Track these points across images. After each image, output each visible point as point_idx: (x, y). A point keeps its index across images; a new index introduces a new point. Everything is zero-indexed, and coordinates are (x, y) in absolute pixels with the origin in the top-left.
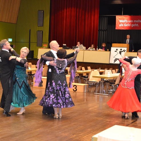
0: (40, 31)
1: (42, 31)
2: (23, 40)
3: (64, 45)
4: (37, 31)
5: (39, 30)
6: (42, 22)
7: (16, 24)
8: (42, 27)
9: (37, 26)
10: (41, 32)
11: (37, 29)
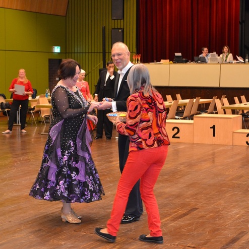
0: (118, 28)
1: (121, 29)
2: (79, 49)
3: (177, 54)
4: (110, 28)
5: (116, 27)
6: (121, 11)
7: (66, 16)
8: (122, 21)
9: (110, 18)
10: (120, 31)
11: (110, 24)
